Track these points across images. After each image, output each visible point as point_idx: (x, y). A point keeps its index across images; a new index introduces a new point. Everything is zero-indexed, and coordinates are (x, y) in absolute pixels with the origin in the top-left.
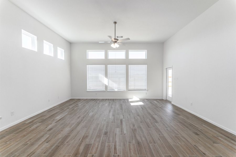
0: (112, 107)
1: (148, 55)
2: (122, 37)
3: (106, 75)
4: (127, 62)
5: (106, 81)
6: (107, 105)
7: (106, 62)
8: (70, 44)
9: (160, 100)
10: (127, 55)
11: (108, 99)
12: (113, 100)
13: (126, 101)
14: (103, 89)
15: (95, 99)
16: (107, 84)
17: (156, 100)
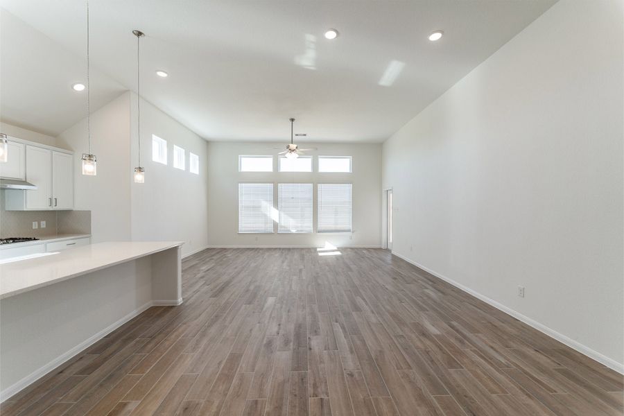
0: (286, 258)
1: (354, 165)
2: (305, 135)
3: (276, 203)
4: (316, 179)
5: (274, 214)
6: (277, 255)
7: (276, 179)
8: (208, 145)
9: (375, 249)
10: (315, 165)
11: (280, 249)
12: (289, 249)
13: (312, 250)
14: (270, 229)
15: (253, 249)
16: (277, 221)
17: (368, 249)
